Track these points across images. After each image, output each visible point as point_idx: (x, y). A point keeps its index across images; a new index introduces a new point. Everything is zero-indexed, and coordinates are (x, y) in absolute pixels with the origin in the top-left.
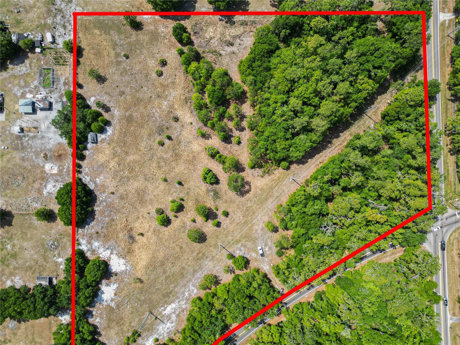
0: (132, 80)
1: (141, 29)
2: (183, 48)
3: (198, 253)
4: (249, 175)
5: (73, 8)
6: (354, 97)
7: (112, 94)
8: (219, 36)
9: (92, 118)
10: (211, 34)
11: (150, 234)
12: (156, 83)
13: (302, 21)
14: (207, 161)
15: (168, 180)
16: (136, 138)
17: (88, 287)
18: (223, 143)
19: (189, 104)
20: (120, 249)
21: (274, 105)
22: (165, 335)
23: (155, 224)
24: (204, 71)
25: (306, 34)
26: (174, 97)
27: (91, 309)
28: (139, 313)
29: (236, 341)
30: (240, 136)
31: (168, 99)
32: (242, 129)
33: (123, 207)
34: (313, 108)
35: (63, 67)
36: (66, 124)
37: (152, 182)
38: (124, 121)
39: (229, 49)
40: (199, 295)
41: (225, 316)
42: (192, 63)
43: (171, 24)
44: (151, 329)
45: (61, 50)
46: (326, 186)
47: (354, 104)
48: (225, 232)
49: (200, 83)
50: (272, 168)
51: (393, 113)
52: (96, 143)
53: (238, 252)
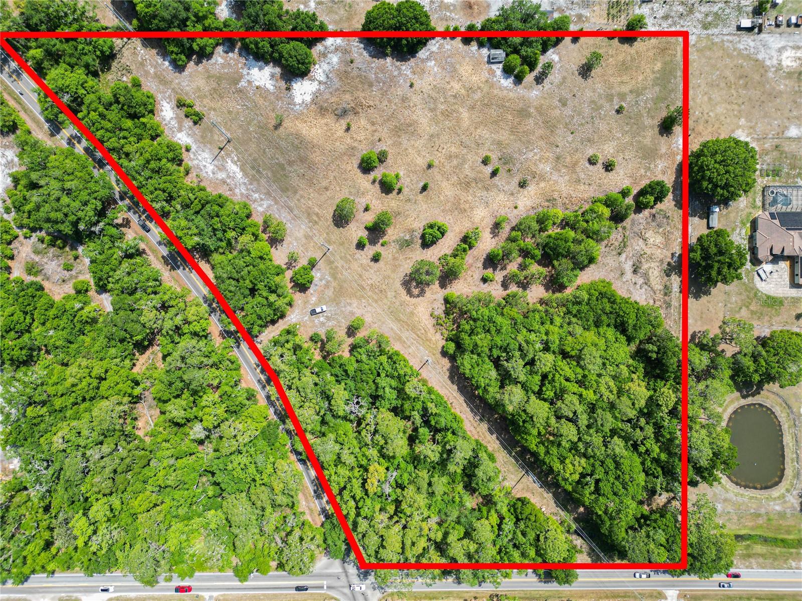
0: (583, 118)
1: (661, 133)
2: (631, 197)
3: (317, 215)
4: (435, 295)
5: (695, 30)
6: (554, 450)
7: (563, 87)
8: (649, 252)
9: (527, 57)
10: (652, 240)
11: (349, 141)
12: (578, 155)
13: (669, 377)
14: (458, 230)
15: (430, 171)
16: (496, 122)
17: (272, 46)
18: (485, 256)
19: (546, 204)
20: (327, 96)
21: (543, 330)
22: (196, 162)
23: (363, 150)
24: (596, 227)
25: (648, 384)
26: (556, 182)
27: (237, 50)
28: (229, 123)
29: (184, 269)
30: (494, 282)
31: (554, 173)
32: (505, 285)
33: (390, 101)
34: (536, 389)
35: (605, 13)
36: (519, 16)
37: (429, 146)
38: (521, 105)
39: (628, 267)
40: (254, 215)
41: (224, 253)
42: (609, 209)
43: (669, 179)
44: (204, 141)
45: (631, 12)
46: (419, 406)
47: (542, 450)
48: (348, 257)
49: (579, 221)
50: (444, 331)
51: (527, 511)
52: (489, 62)
53: (318, 275)
